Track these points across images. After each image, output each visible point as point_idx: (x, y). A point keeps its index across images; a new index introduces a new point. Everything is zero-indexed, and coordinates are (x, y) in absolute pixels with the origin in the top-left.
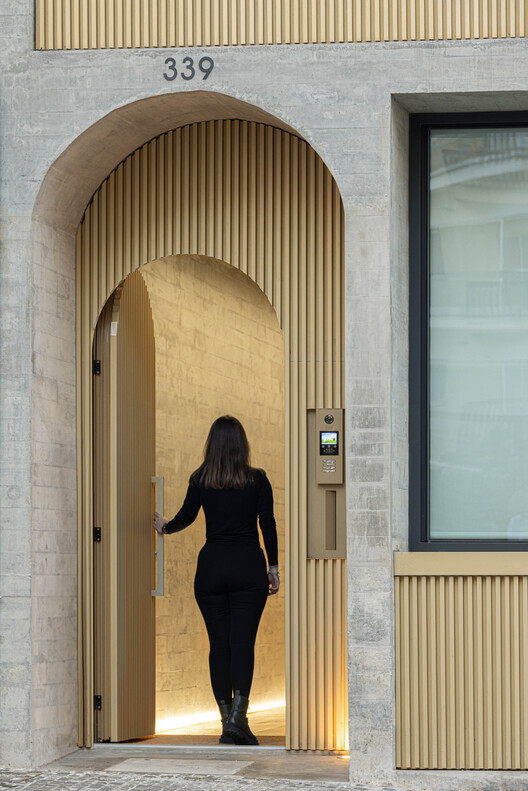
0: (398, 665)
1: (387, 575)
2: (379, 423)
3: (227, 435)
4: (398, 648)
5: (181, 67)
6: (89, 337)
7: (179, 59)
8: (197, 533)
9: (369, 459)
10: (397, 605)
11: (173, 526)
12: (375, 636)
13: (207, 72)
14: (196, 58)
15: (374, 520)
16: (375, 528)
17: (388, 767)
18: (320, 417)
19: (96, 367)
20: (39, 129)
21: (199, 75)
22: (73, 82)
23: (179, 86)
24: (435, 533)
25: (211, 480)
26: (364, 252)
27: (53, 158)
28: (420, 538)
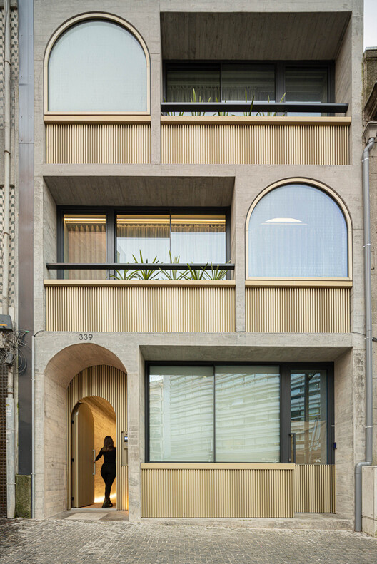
0: (142, 492)
1: (139, 468)
2: (136, 430)
3: (108, 440)
4: (141, 487)
5: (84, 337)
6: (70, 414)
7: (83, 334)
8: (102, 460)
9: (134, 439)
10: (141, 476)
11: (97, 459)
12: (135, 484)
13: (91, 338)
14: (88, 334)
15: (135, 454)
16: (135, 456)
17: (139, 518)
18: (124, 433)
19: (72, 422)
20: (46, 351)
21: (89, 339)
22: (55, 339)
23: (83, 341)
24: (151, 460)
25: (105, 450)
26: (132, 386)
27: (49, 359)
28: (147, 460)
